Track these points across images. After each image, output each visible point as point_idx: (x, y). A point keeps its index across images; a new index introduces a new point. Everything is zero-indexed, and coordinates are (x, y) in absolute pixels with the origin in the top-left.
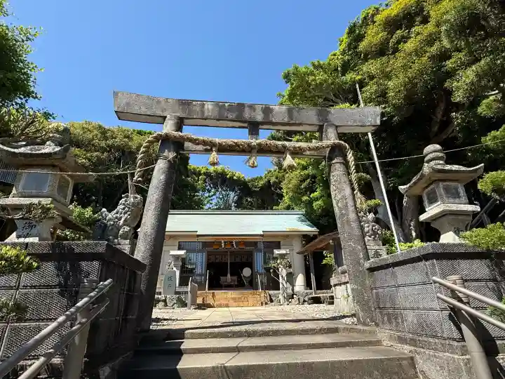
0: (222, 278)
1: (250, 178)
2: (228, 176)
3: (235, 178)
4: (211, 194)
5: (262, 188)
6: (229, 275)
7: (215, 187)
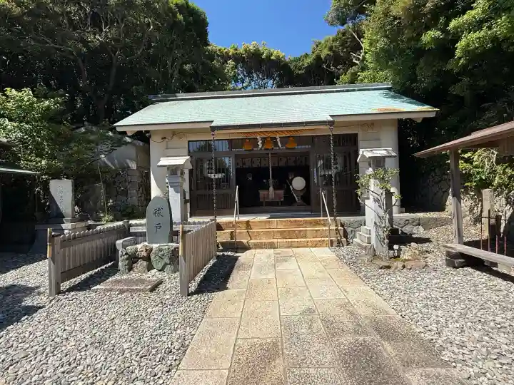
0: (262, 193)
1: (292, 58)
2: (264, 56)
3: (273, 58)
4: (244, 85)
5: (309, 68)
6: (271, 189)
7: (249, 74)
